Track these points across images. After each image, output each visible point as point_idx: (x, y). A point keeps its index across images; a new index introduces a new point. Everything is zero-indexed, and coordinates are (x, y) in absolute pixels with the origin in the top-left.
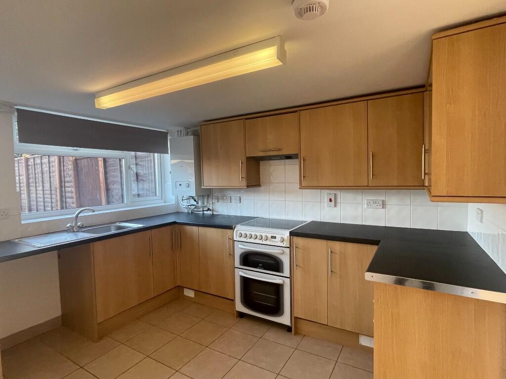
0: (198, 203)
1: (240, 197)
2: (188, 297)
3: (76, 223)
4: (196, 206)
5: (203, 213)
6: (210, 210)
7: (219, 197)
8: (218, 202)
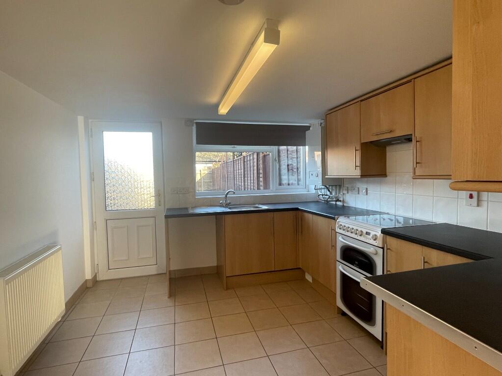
0: (331, 193)
1: (367, 189)
2: (307, 280)
3: (226, 201)
4: (330, 196)
5: (336, 204)
6: (340, 201)
7: (349, 188)
8: (348, 193)
